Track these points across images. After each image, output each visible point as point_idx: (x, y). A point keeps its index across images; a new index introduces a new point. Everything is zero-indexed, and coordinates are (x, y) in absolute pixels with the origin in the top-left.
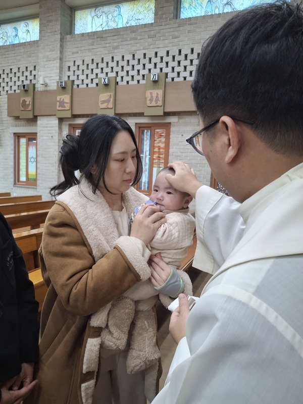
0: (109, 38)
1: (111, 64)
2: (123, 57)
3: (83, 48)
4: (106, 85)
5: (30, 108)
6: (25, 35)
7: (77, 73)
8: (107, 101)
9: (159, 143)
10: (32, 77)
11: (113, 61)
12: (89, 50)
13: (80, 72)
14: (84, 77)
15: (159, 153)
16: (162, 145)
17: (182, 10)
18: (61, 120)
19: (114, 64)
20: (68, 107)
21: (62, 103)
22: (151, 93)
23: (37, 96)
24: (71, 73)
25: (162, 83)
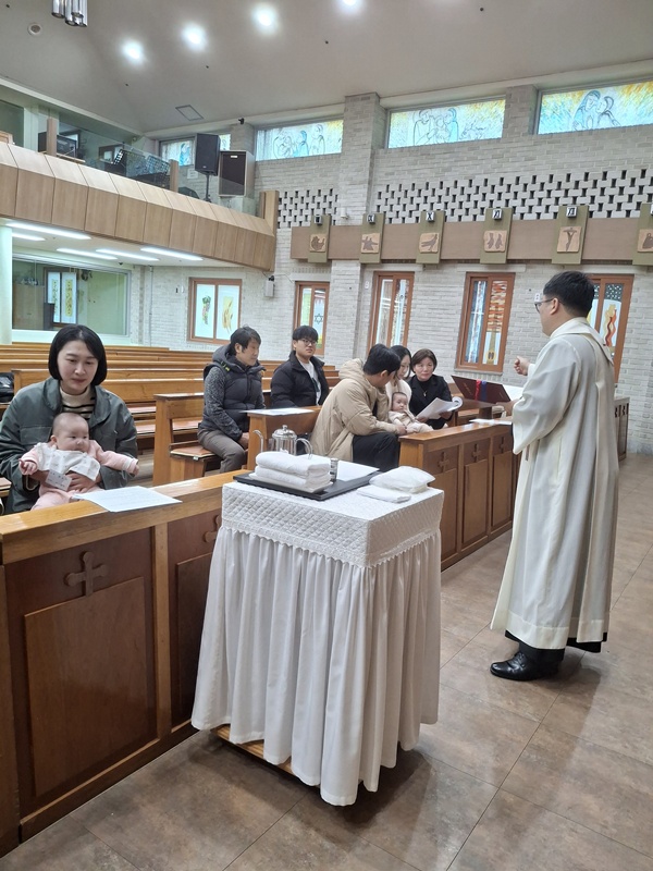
0: (437, 156)
1: (438, 193)
2: (456, 182)
3: (400, 168)
4: (431, 222)
5: (324, 248)
6: (316, 143)
7: (390, 202)
8: (431, 243)
9: (497, 299)
10: (326, 205)
11: (441, 188)
12: (410, 171)
13: (394, 201)
14: (400, 208)
15: (497, 313)
16: (502, 302)
17: (541, 118)
18: (364, 266)
19: (443, 192)
20: (376, 249)
21: (369, 244)
22: (491, 235)
23: (333, 233)
24: (382, 202)
25: (507, 221)
